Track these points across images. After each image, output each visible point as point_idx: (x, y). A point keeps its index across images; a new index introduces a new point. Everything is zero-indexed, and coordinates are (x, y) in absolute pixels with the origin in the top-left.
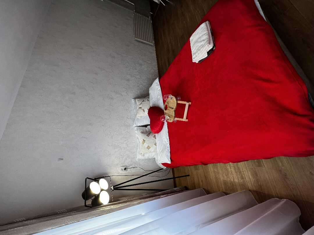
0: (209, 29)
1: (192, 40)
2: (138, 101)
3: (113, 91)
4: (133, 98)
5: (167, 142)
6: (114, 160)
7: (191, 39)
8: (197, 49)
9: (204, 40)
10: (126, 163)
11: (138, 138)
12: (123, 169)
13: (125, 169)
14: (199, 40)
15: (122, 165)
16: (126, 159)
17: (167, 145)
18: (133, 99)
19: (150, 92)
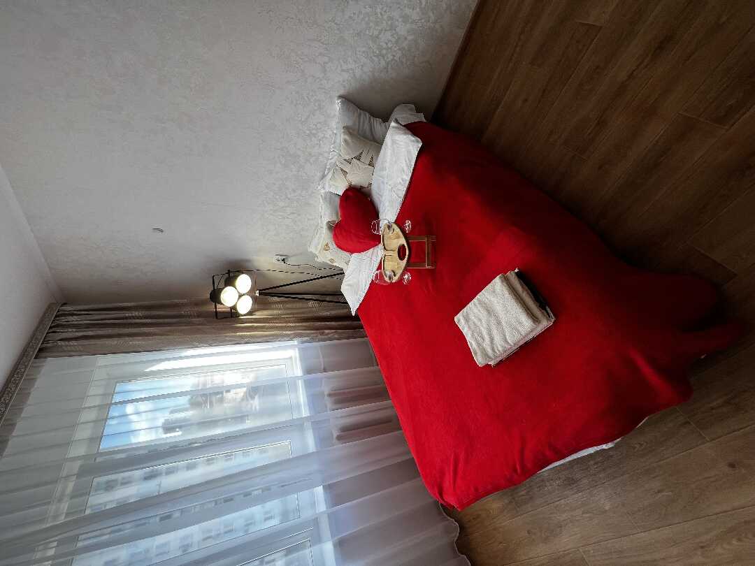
10: (287, 252)
12: (280, 259)
13: (284, 260)
15: (279, 253)
18: (340, 102)
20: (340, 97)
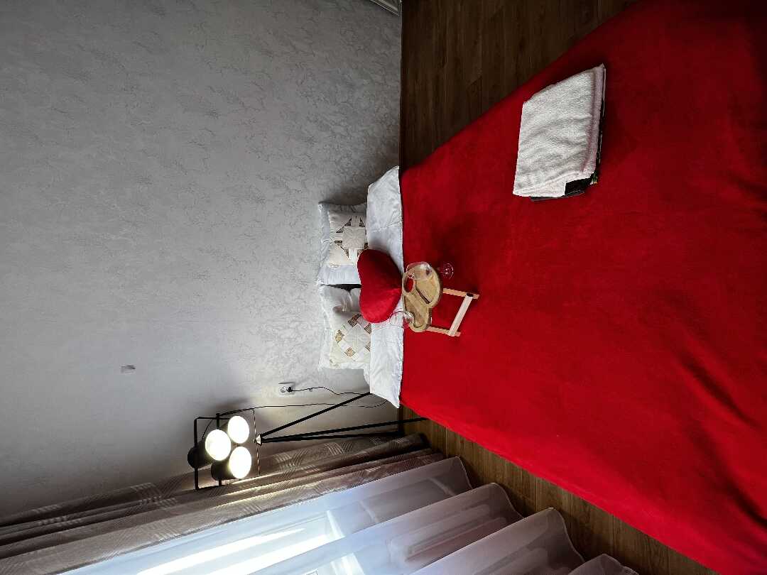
0: (598, 103)
1: (530, 116)
2: (334, 218)
3: (264, 177)
4: (322, 199)
5: (397, 356)
6: (264, 369)
7: (528, 107)
8: (539, 160)
9: (567, 142)
10: (294, 376)
11: (325, 317)
12: (285, 389)
13: (290, 390)
14: (554, 132)
15: (282, 381)
16: (293, 366)
17: (397, 364)
18: (321, 205)
19: (370, 198)
20: (320, 203)
